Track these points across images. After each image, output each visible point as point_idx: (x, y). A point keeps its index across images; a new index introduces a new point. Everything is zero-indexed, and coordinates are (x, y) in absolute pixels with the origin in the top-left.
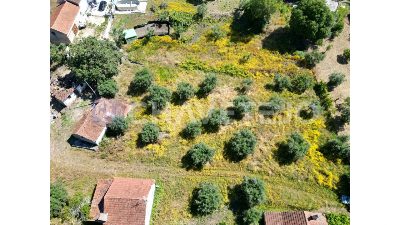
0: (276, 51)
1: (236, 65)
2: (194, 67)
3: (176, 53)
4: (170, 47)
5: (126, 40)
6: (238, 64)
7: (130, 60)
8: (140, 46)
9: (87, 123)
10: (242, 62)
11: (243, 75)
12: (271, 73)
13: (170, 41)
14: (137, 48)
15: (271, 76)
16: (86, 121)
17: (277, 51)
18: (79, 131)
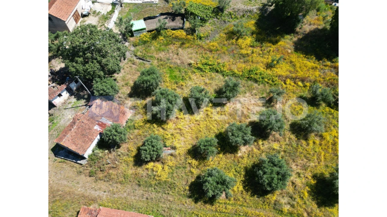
0: (311, 55)
1: (262, 69)
2: (210, 69)
3: (189, 50)
4: (183, 44)
5: (134, 33)
6: (264, 68)
7: (136, 56)
8: (149, 40)
9: (76, 130)
10: (269, 66)
11: (270, 82)
12: (305, 83)
13: (184, 37)
14: (145, 42)
15: (305, 86)
16: (75, 127)
17: (313, 56)
18: (64, 140)
